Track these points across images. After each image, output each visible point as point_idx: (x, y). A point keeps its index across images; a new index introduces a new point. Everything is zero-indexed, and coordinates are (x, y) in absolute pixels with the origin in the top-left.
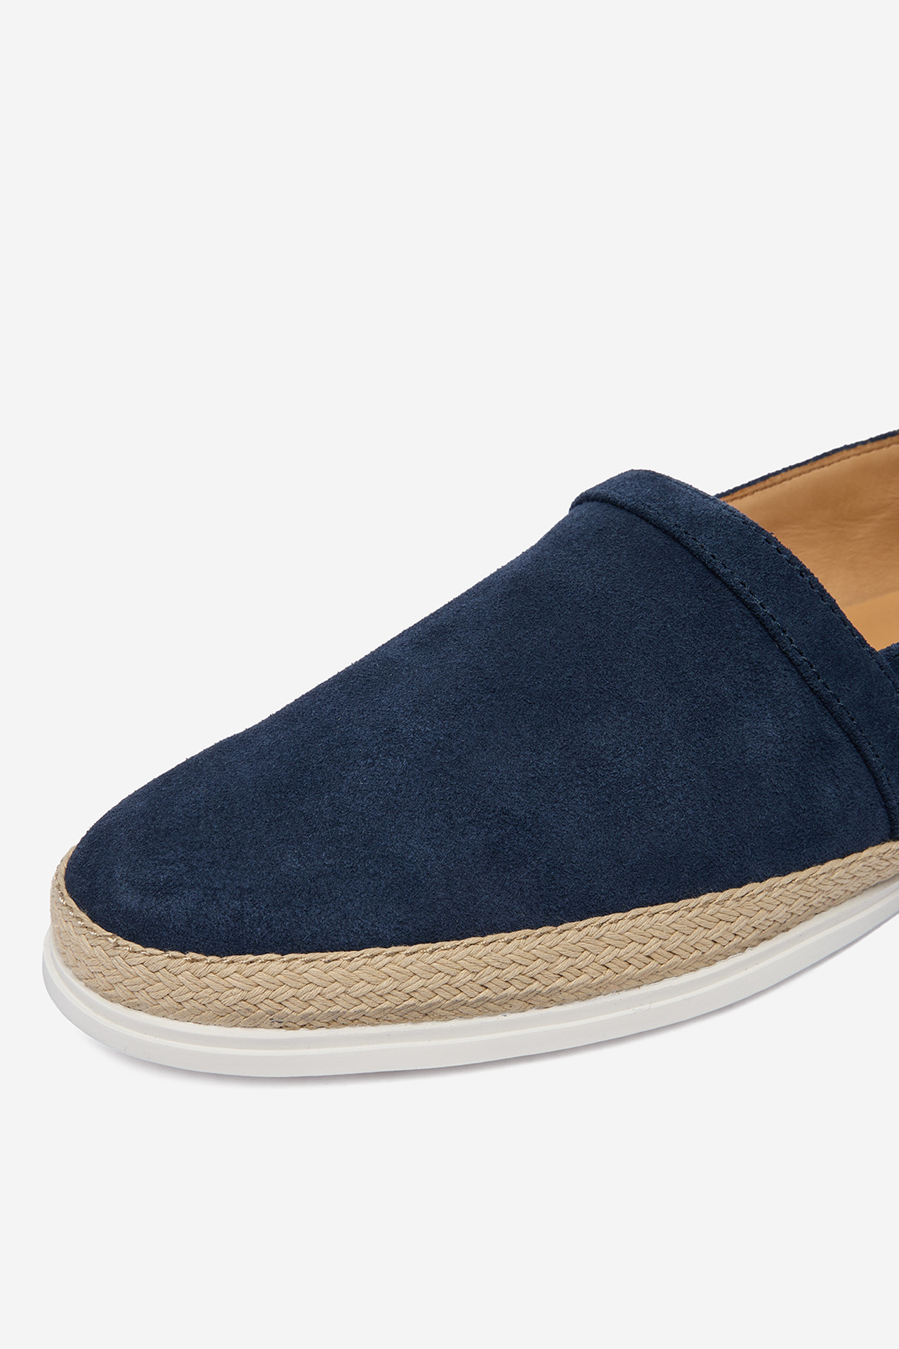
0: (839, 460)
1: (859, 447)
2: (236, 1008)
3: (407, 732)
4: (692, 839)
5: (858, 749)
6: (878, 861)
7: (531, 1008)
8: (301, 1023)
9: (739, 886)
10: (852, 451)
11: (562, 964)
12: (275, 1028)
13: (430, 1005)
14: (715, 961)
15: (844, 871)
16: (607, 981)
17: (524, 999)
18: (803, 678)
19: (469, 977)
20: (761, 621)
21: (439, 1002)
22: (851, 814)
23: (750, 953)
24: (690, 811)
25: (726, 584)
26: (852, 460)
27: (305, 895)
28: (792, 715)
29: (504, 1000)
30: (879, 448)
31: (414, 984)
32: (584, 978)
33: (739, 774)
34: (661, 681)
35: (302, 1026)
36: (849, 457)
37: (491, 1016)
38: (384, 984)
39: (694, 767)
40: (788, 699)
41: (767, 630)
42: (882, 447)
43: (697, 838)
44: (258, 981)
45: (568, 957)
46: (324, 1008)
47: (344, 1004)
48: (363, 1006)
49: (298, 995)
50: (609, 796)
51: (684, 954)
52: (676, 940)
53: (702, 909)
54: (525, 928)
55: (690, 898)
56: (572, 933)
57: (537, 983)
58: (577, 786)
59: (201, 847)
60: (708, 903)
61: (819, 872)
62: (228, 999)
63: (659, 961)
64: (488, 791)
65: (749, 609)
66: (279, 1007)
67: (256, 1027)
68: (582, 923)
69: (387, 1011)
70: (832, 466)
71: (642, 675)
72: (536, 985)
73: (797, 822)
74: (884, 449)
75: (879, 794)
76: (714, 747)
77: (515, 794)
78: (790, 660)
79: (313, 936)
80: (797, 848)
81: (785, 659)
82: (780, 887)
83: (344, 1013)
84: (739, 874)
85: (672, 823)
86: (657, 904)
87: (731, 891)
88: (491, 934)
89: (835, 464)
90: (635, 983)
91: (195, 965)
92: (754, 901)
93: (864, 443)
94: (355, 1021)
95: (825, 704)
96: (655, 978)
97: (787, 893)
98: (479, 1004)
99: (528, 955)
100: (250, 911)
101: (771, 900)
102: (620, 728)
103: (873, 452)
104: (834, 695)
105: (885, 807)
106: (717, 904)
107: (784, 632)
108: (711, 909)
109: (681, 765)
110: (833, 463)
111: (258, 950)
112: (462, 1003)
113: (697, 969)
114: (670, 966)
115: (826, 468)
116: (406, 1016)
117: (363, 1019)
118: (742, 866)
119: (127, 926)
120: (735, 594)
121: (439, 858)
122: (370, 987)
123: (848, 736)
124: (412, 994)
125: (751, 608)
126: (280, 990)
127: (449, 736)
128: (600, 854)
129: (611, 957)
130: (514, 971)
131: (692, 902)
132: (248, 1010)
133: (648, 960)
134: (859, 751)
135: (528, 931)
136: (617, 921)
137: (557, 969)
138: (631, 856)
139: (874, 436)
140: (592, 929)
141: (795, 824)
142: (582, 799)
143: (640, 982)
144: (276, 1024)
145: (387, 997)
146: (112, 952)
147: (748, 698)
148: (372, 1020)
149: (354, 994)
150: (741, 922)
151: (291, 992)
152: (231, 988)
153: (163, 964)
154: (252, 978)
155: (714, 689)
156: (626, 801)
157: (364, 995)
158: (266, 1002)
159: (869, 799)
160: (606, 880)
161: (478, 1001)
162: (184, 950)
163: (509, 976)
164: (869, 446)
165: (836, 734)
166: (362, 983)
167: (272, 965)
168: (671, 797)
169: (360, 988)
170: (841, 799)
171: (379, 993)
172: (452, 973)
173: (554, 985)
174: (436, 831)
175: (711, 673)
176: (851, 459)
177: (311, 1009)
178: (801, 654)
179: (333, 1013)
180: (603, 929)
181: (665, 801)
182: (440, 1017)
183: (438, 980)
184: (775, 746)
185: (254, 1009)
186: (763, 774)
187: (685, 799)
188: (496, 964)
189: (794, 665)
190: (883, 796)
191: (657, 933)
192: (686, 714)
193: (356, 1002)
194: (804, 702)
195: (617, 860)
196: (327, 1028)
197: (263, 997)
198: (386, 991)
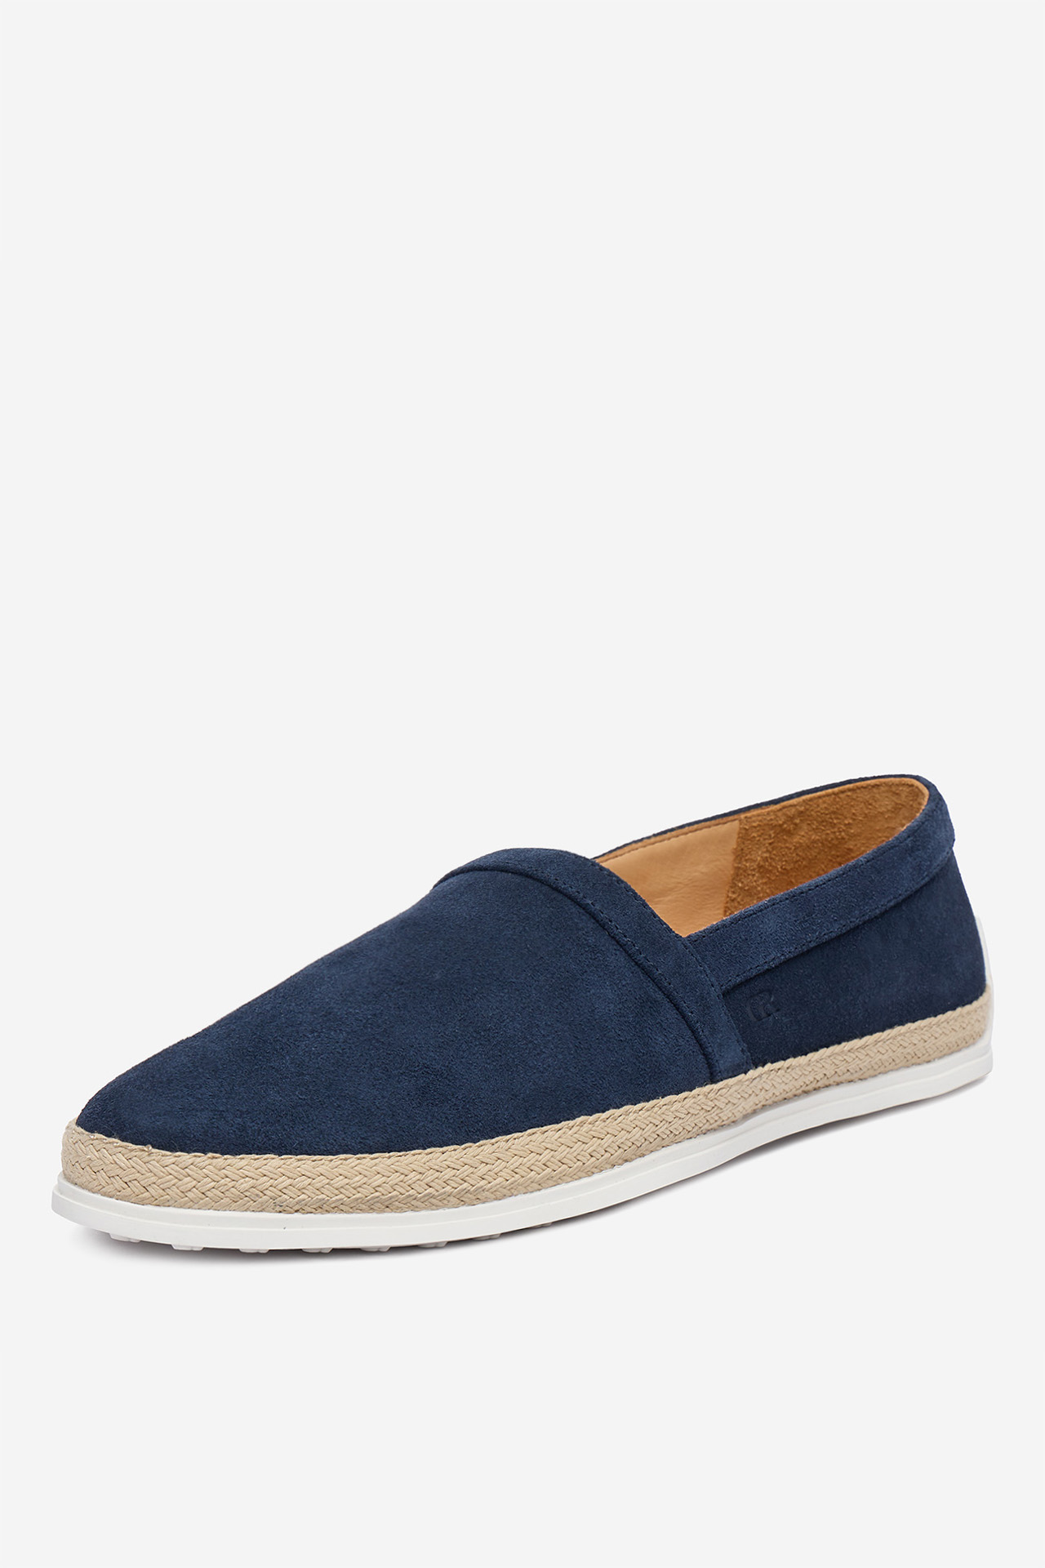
0: (629, 851)
1: (645, 841)
2: (247, 1194)
3: (341, 1014)
4: (564, 1077)
5: (677, 1007)
6: (704, 1100)
7: (463, 1205)
8: (296, 1208)
9: (603, 1112)
10: (640, 844)
11: (483, 1169)
12: (276, 1212)
13: (391, 1198)
14: (593, 1173)
15: (680, 1104)
16: (516, 1183)
17: (458, 1197)
18: (629, 955)
19: (418, 1177)
20: (593, 916)
21: (397, 1196)
22: (678, 1058)
23: (617, 1169)
24: (560, 1057)
25: (565, 895)
26: (640, 852)
27: (289, 1117)
28: (624, 983)
29: (444, 1196)
30: (661, 841)
31: (379, 1180)
32: (499, 1180)
33: (592, 1027)
34: (526, 966)
35: (297, 1211)
36: (637, 849)
37: (433, 1210)
38: (357, 1179)
39: (558, 1024)
40: (620, 971)
41: (597, 921)
42: (664, 840)
43: (568, 1076)
44: (265, 1172)
45: (487, 1164)
46: (313, 1195)
47: (328, 1193)
48: (341, 1196)
49: (294, 1184)
50: (500, 1051)
51: (571, 1164)
52: (562, 1152)
53: (578, 1127)
54: (452, 1144)
55: (568, 1120)
56: (487, 1148)
57: (466, 1184)
58: (476, 1046)
59: (201, 1087)
60: (583, 1123)
61: (661, 1103)
62: (243, 1186)
63: (553, 1168)
64: (412, 1053)
65: (584, 909)
66: (280, 1194)
67: (261, 1211)
68: (494, 1140)
69: (360, 1200)
70: (623, 856)
71: (512, 963)
72: (465, 1185)
73: (640, 1063)
74: (666, 842)
75: (697, 1045)
76: (571, 1009)
77: (432, 1054)
78: (618, 942)
79: (301, 1144)
80: (642, 1083)
81: (614, 942)
82: (634, 1112)
83: (328, 1200)
84: (602, 1102)
85: (549, 1066)
86: (546, 1125)
87: (597, 1115)
88: (429, 1147)
89: (627, 855)
90: (535, 1186)
91: (214, 1160)
92: (617, 1122)
93: (649, 838)
94: (337, 1208)
95: (648, 973)
96: (550, 1182)
97: (640, 1118)
98: (426, 1198)
99: (458, 1162)
100: (251, 1125)
101: (628, 1122)
102: (501, 1001)
103: (657, 844)
104: (654, 966)
105: (704, 1054)
106: (590, 1124)
107: (611, 921)
108: (586, 1128)
109: (549, 1023)
110: (624, 854)
111: (261, 1150)
112: (414, 1197)
113: (580, 1178)
114: (561, 1173)
115: (619, 858)
116: (372, 1207)
117: (342, 1207)
118: (603, 1095)
119: (157, 1141)
120: (572, 900)
121: (383, 1097)
122: (347, 1181)
123: (668, 997)
124: (377, 1189)
125: (585, 908)
126: (280, 1180)
127: (375, 1015)
128: (500, 1091)
129: (518, 1164)
130: (449, 1173)
131: (571, 1123)
132: (257, 1195)
133: (545, 1167)
134: (678, 1009)
135: (455, 1147)
136: (518, 1138)
137: (480, 1173)
138: (522, 1091)
139: (656, 832)
140: (502, 1144)
141: (638, 1064)
142: (481, 1054)
143: (541, 1186)
144: (278, 1208)
145: (359, 1189)
146: (147, 1159)
147: (591, 972)
148: (348, 1208)
149: (335, 1185)
150: (608, 1139)
151: (289, 1181)
152: (244, 1178)
153: (191, 1161)
154: (260, 1170)
155: (565, 968)
156: (513, 1054)
157: (342, 1187)
158: (270, 1188)
159: (691, 1048)
160: (507, 1109)
161: (425, 1196)
162: (205, 1152)
163: (447, 1177)
164: (653, 840)
165: (659, 996)
166: (341, 1177)
167: (272, 1163)
168: (545, 1047)
169: (340, 1181)
170: (670, 1046)
171: (353, 1185)
172: (406, 1174)
173: (478, 1185)
174: (378, 1080)
175: (561, 956)
176: (639, 850)
177: (303, 1196)
178: (625, 936)
179: (321, 1200)
180: (510, 1143)
181: (541, 1051)
182: (398, 1208)
183: (395, 1178)
184: (615, 1006)
185: (261, 1194)
186: (609, 1027)
187: (556, 1047)
188: (436, 1167)
189: (621, 946)
190: (701, 1045)
191: (549, 1146)
192: (547, 987)
193: (337, 1192)
194: (633, 973)
195: (513, 1095)
196: (315, 1214)
197: (269, 1184)
198: (359, 1184)
